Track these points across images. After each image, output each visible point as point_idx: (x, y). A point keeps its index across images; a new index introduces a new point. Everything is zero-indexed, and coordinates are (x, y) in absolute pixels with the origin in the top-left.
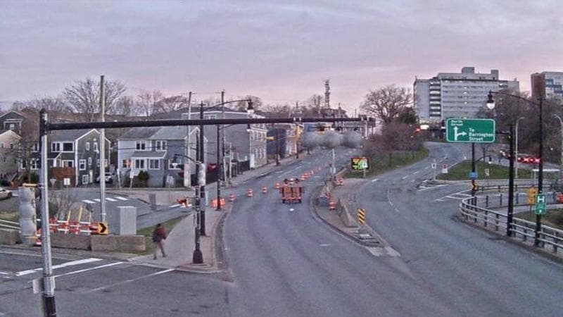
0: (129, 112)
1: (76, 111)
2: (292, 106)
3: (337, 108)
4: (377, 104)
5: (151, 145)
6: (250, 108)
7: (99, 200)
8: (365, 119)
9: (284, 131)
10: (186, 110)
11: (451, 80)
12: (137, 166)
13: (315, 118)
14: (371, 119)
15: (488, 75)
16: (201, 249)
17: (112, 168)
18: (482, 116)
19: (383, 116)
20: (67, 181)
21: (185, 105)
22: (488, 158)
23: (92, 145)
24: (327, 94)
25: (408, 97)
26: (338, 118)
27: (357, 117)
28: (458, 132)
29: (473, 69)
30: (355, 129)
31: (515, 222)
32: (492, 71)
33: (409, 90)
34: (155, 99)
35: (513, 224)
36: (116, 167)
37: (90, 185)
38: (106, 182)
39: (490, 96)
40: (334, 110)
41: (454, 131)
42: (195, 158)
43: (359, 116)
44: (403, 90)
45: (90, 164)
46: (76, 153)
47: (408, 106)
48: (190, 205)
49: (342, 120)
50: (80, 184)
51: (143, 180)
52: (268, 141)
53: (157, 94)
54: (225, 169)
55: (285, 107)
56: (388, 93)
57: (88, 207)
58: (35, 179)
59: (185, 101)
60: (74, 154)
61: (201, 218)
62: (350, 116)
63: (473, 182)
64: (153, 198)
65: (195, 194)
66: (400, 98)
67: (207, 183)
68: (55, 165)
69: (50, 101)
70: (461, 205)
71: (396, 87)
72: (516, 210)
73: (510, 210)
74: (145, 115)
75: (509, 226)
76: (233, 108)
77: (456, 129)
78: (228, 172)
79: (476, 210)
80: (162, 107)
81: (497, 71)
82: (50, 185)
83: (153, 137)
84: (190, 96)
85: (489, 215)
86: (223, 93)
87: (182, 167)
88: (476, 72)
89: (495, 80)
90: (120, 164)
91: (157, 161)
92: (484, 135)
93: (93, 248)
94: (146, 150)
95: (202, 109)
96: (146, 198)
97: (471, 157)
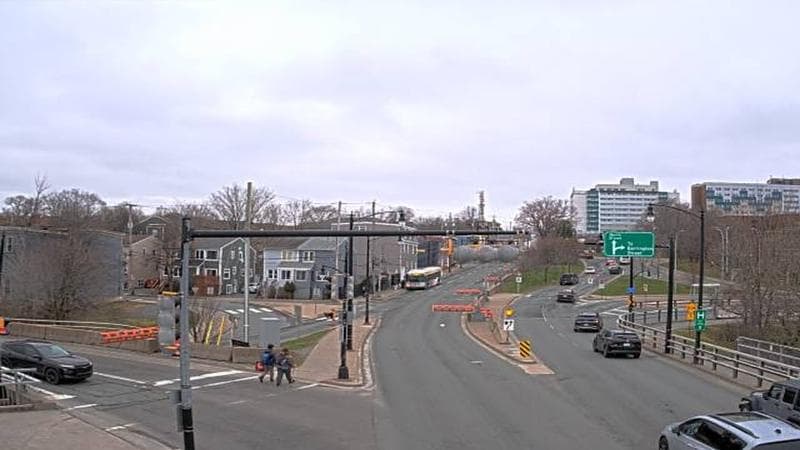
0: (276, 220)
1: (221, 218)
2: (445, 218)
3: (491, 220)
4: (533, 216)
5: (298, 255)
6: (402, 219)
7: (242, 311)
8: (521, 232)
9: (437, 243)
10: (335, 220)
11: (609, 192)
12: (283, 278)
13: (469, 230)
14: (527, 233)
15: (647, 186)
16: (348, 364)
17: (257, 278)
18: (640, 229)
19: (538, 229)
20: (210, 290)
21: (335, 216)
22: (646, 273)
23: (237, 253)
24: (482, 206)
25: (566, 208)
26: (492, 232)
27: (512, 230)
28: (617, 246)
29: (632, 180)
30: (510, 243)
31: (674, 338)
32: (652, 183)
33: (566, 202)
34: (303, 208)
35: (671, 341)
36: (262, 278)
37: (233, 294)
38: (250, 293)
39: (650, 209)
40: (489, 223)
41: (612, 245)
42: (343, 269)
43: (514, 228)
44: (560, 201)
45: (234, 274)
46: (221, 261)
47: (565, 218)
48: (337, 319)
49: (496, 233)
50: (224, 294)
51: (290, 291)
52: (420, 253)
53: (306, 203)
54: (375, 283)
55: (438, 219)
56: (544, 205)
57: (232, 317)
58: (176, 289)
59: (334, 211)
60: (218, 263)
61: (348, 331)
62: (504, 229)
63: (631, 298)
64: (298, 309)
65: (341, 307)
66: (556, 211)
67: (355, 296)
68: (198, 273)
69: (195, 207)
70: (618, 321)
71: (553, 199)
72: (674, 327)
73: (669, 327)
74: (292, 224)
75: (668, 344)
76: (384, 219)
77: (614, 243)
78: (377, 286)
79: (634, 326)
80: (311, 216)
81: (656, 183)
82: (191, 293)
83: (300, 248)
84: (340, 207)
85: (647, 332)
86: (374, 203)
87: (330, 280)
88: (635, 183)
89: (654, 192)
90: (266, 274)
91: (304, 272)
92: (644, 249)
93: (234, 360)
94: (292, 260)
95: (352, 219)
96: (292, 310)
97: (629, 273)
